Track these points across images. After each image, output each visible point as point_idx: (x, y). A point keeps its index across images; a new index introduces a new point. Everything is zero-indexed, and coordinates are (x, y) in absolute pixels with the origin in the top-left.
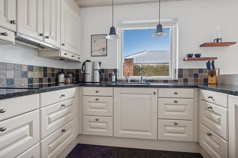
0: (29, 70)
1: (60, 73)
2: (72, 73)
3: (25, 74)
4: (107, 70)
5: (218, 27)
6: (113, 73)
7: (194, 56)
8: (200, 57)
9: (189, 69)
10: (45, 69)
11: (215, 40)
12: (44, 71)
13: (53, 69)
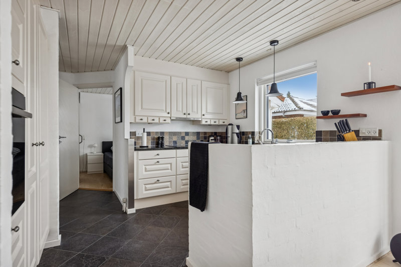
0: (186, 135)
1: (210, 136)
2: (220, 136)
3: (183, 138)
4: (247, 132)
5: (369, 64)
6: (250, 136)
7: (330, 114)
8: (339, 114)
9: (330, 131)
10: (198, 133)
11: (366, 83)
12: (197, 135)
13: (205, 133)
